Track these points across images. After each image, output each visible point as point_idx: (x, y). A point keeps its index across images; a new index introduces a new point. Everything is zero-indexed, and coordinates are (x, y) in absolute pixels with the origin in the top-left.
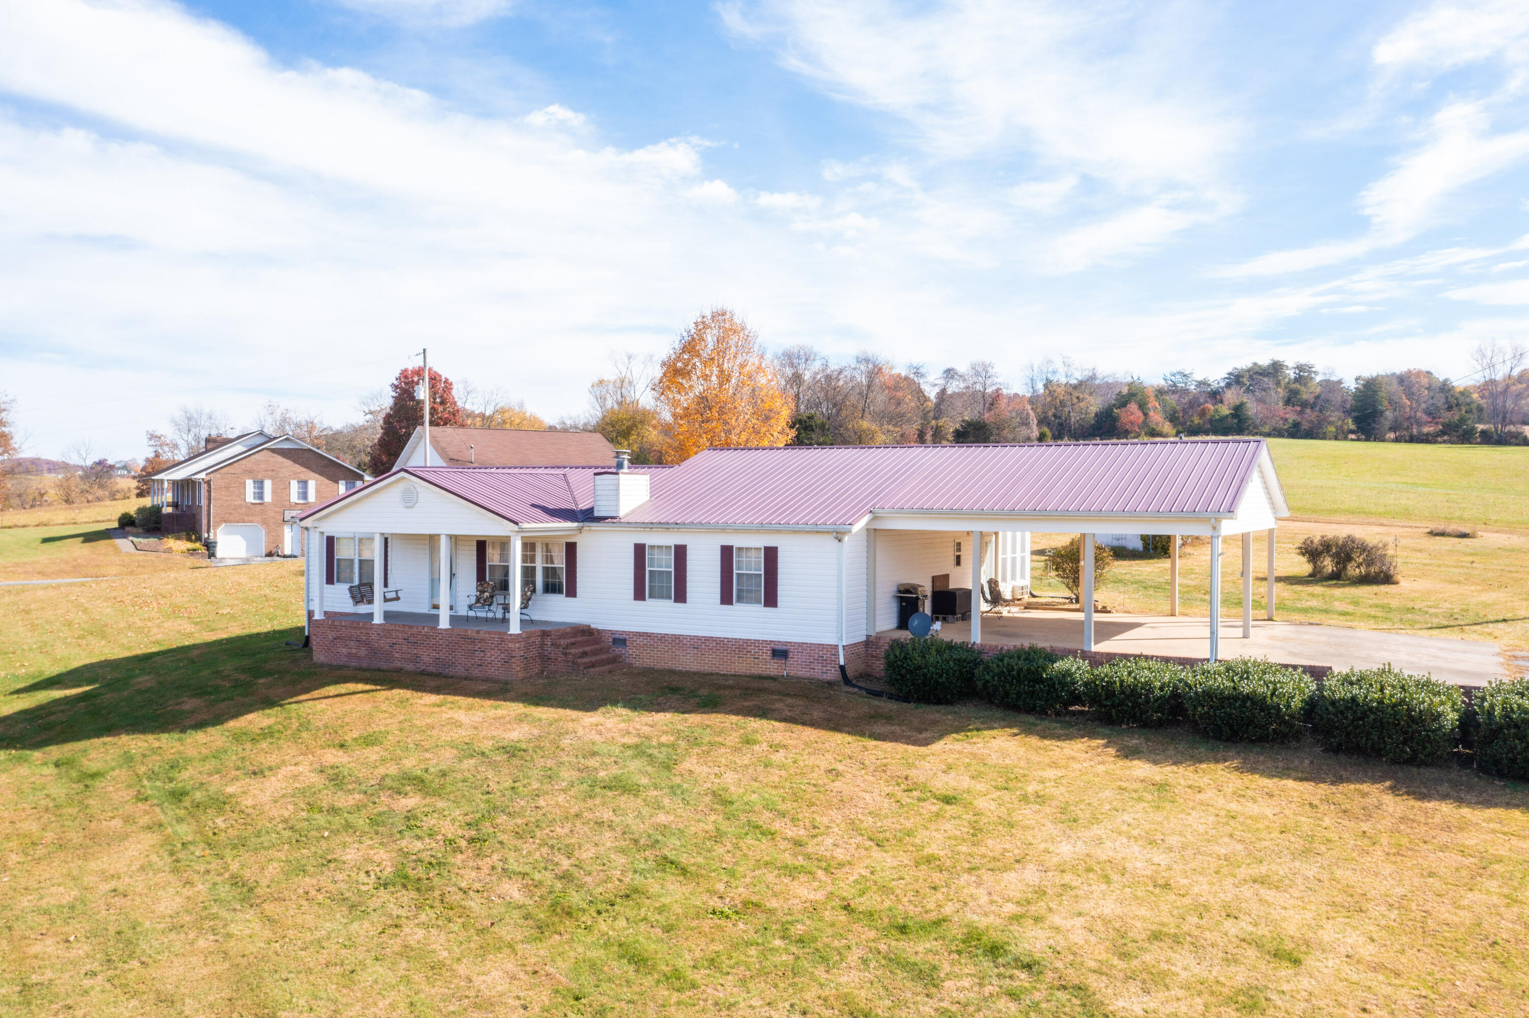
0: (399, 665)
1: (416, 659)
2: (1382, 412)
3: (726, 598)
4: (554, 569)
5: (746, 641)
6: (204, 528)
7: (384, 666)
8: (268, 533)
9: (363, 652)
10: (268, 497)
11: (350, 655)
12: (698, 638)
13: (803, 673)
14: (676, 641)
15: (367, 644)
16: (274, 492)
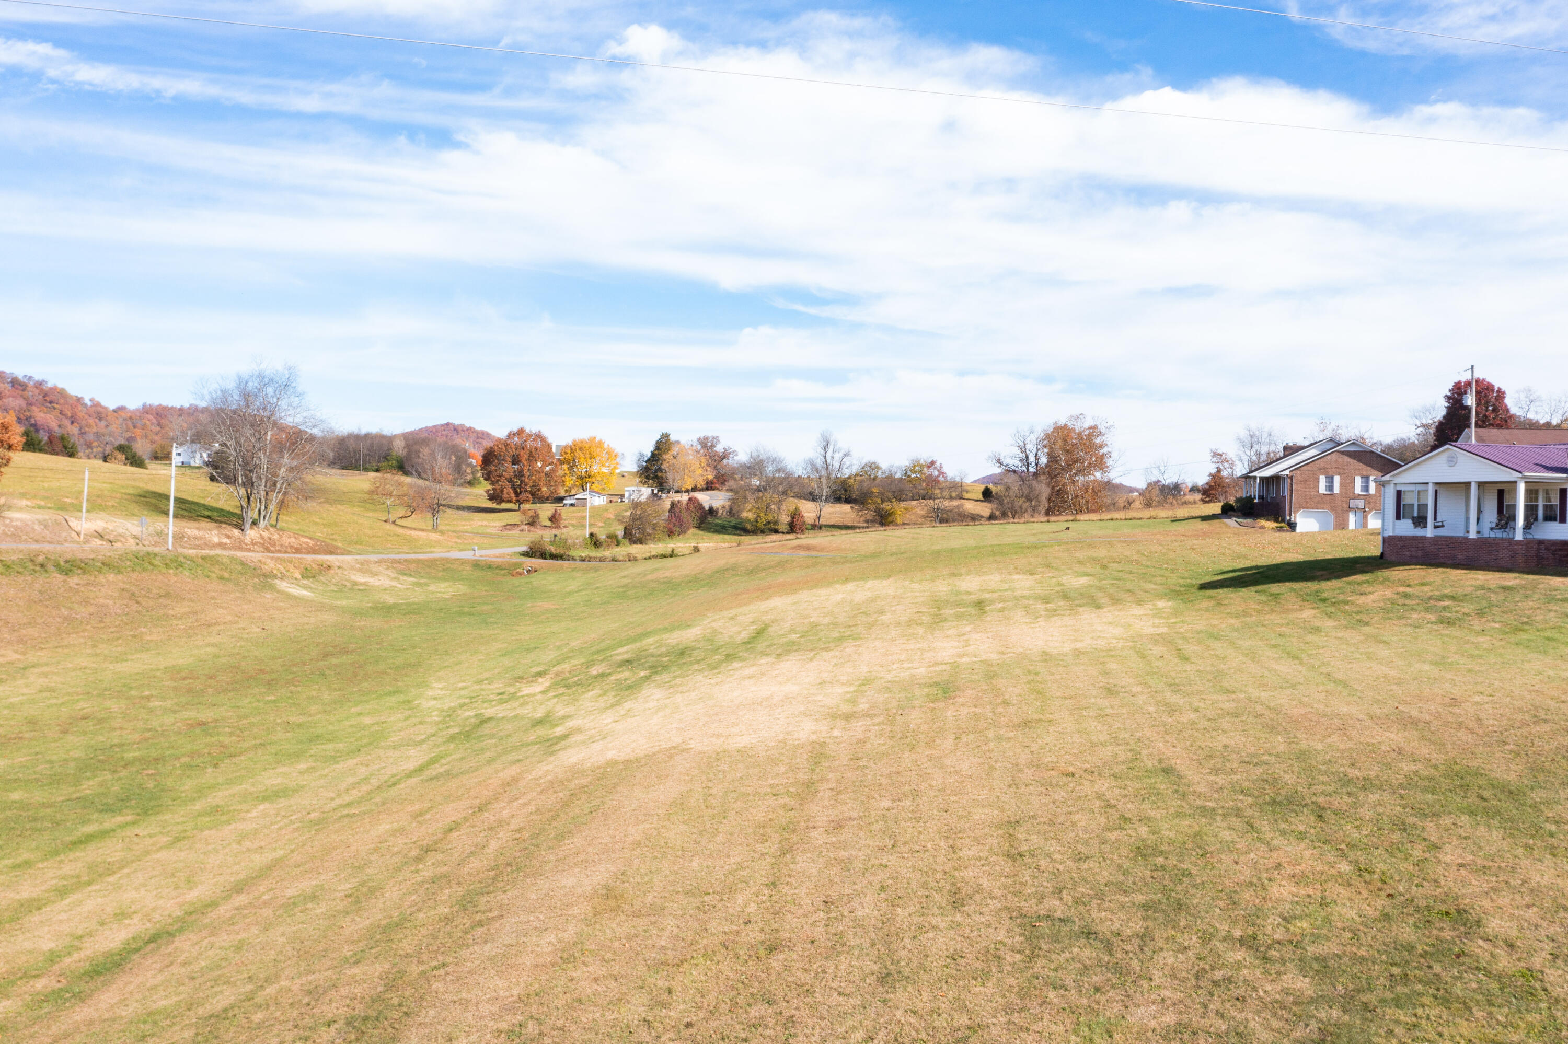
0: (1442, 561)
1: (1454, 557)
4: (1552, 506)
6: (1287, 512)
8: (1336, 518)
9: (1420, 551)
10: (1337, 490)
11: (1411, 556)
15: (1423, 550)
16: (1341, 485)
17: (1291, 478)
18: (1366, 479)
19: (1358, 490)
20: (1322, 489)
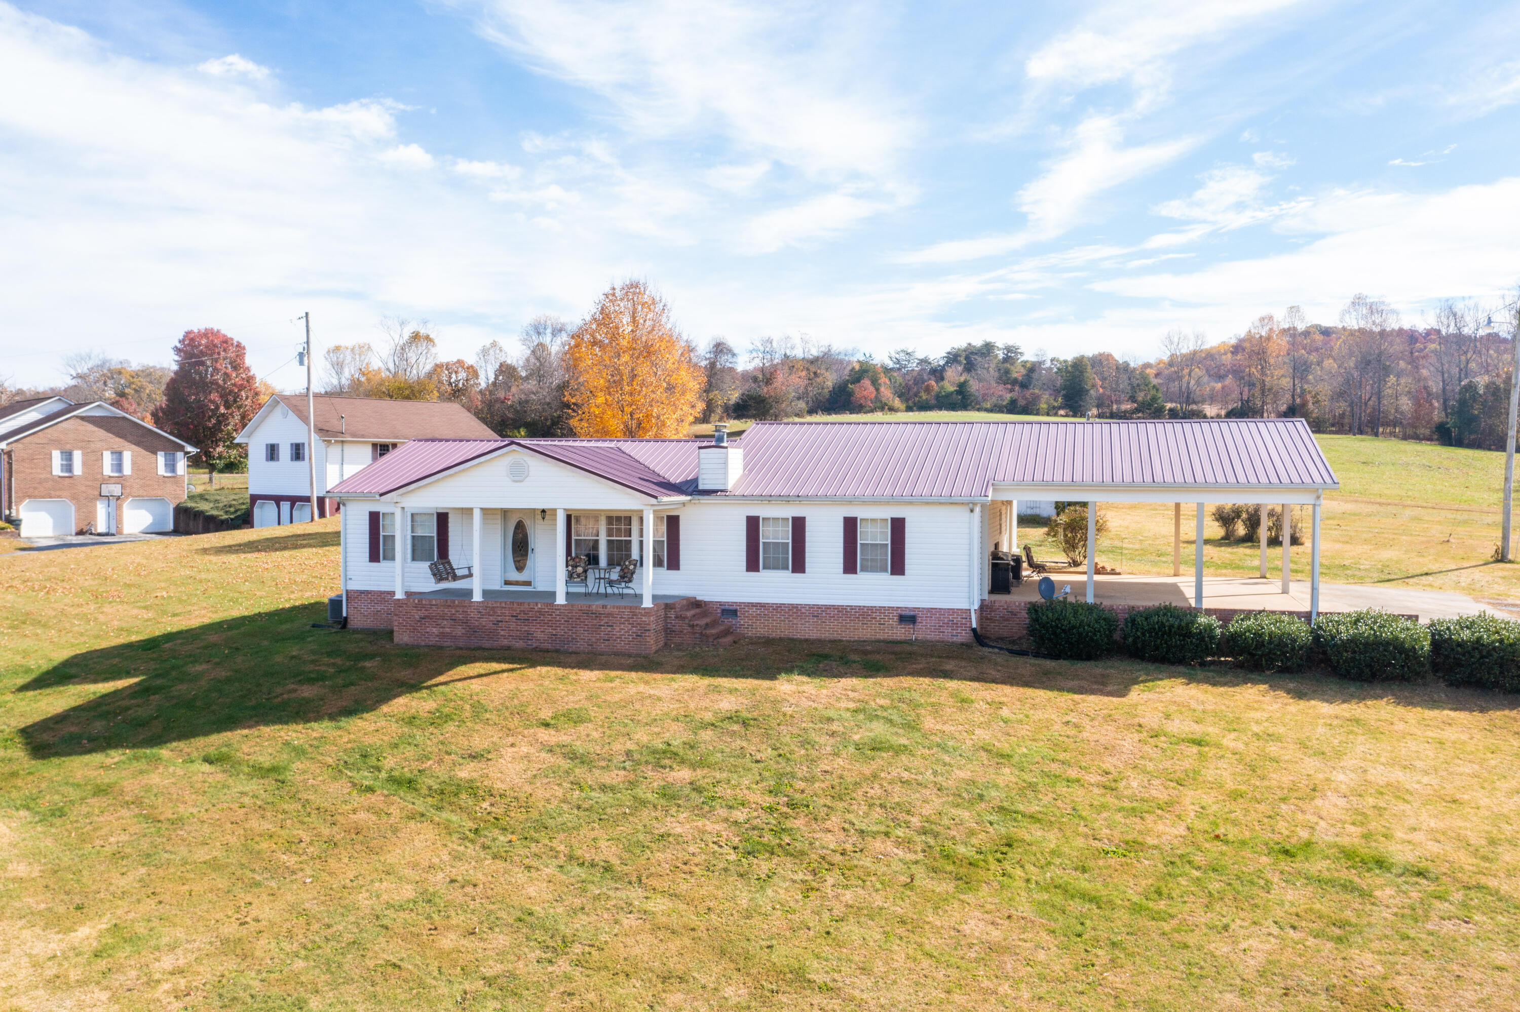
0: (505, 642)
1: (528, 636)
2: (1088, 391)
3: (850, 567)
5: (872, 609)
6: (5, 503)
7: (487, 644)
8: (78, 510)
9: (459, 631)
10: (78, 470)
11: (442, 635)
12: (819, 607)
13: (932, 636)
14: (794, 610)
15: (465, 622)
16: (85, 464)
17: (9, 454)
18: (118, 455)
19: (107, 470)
20: (57, 470)
